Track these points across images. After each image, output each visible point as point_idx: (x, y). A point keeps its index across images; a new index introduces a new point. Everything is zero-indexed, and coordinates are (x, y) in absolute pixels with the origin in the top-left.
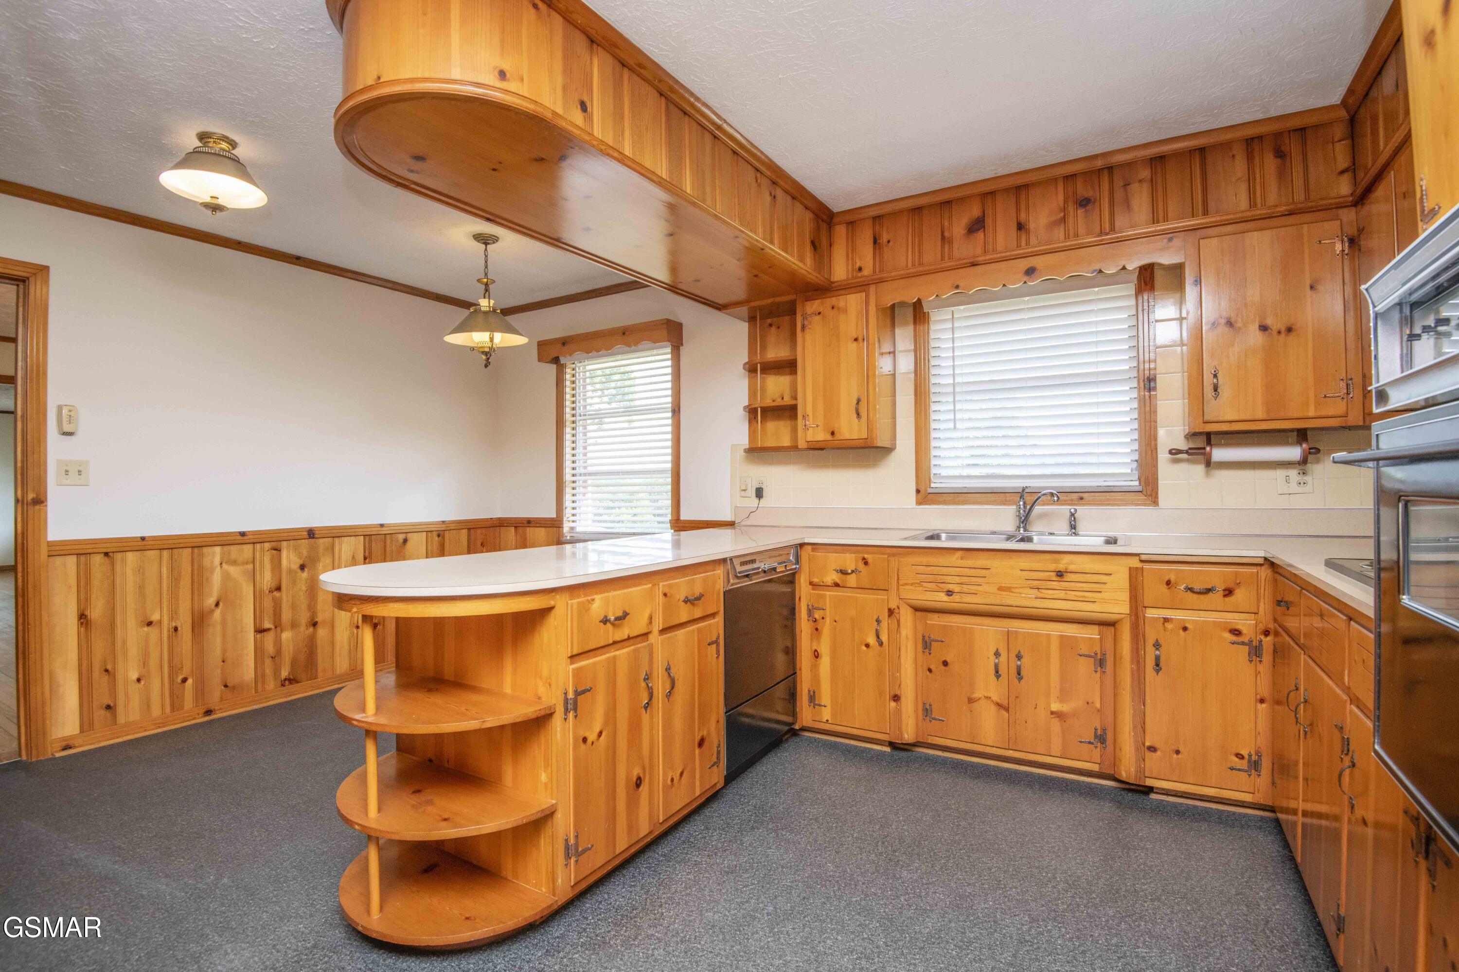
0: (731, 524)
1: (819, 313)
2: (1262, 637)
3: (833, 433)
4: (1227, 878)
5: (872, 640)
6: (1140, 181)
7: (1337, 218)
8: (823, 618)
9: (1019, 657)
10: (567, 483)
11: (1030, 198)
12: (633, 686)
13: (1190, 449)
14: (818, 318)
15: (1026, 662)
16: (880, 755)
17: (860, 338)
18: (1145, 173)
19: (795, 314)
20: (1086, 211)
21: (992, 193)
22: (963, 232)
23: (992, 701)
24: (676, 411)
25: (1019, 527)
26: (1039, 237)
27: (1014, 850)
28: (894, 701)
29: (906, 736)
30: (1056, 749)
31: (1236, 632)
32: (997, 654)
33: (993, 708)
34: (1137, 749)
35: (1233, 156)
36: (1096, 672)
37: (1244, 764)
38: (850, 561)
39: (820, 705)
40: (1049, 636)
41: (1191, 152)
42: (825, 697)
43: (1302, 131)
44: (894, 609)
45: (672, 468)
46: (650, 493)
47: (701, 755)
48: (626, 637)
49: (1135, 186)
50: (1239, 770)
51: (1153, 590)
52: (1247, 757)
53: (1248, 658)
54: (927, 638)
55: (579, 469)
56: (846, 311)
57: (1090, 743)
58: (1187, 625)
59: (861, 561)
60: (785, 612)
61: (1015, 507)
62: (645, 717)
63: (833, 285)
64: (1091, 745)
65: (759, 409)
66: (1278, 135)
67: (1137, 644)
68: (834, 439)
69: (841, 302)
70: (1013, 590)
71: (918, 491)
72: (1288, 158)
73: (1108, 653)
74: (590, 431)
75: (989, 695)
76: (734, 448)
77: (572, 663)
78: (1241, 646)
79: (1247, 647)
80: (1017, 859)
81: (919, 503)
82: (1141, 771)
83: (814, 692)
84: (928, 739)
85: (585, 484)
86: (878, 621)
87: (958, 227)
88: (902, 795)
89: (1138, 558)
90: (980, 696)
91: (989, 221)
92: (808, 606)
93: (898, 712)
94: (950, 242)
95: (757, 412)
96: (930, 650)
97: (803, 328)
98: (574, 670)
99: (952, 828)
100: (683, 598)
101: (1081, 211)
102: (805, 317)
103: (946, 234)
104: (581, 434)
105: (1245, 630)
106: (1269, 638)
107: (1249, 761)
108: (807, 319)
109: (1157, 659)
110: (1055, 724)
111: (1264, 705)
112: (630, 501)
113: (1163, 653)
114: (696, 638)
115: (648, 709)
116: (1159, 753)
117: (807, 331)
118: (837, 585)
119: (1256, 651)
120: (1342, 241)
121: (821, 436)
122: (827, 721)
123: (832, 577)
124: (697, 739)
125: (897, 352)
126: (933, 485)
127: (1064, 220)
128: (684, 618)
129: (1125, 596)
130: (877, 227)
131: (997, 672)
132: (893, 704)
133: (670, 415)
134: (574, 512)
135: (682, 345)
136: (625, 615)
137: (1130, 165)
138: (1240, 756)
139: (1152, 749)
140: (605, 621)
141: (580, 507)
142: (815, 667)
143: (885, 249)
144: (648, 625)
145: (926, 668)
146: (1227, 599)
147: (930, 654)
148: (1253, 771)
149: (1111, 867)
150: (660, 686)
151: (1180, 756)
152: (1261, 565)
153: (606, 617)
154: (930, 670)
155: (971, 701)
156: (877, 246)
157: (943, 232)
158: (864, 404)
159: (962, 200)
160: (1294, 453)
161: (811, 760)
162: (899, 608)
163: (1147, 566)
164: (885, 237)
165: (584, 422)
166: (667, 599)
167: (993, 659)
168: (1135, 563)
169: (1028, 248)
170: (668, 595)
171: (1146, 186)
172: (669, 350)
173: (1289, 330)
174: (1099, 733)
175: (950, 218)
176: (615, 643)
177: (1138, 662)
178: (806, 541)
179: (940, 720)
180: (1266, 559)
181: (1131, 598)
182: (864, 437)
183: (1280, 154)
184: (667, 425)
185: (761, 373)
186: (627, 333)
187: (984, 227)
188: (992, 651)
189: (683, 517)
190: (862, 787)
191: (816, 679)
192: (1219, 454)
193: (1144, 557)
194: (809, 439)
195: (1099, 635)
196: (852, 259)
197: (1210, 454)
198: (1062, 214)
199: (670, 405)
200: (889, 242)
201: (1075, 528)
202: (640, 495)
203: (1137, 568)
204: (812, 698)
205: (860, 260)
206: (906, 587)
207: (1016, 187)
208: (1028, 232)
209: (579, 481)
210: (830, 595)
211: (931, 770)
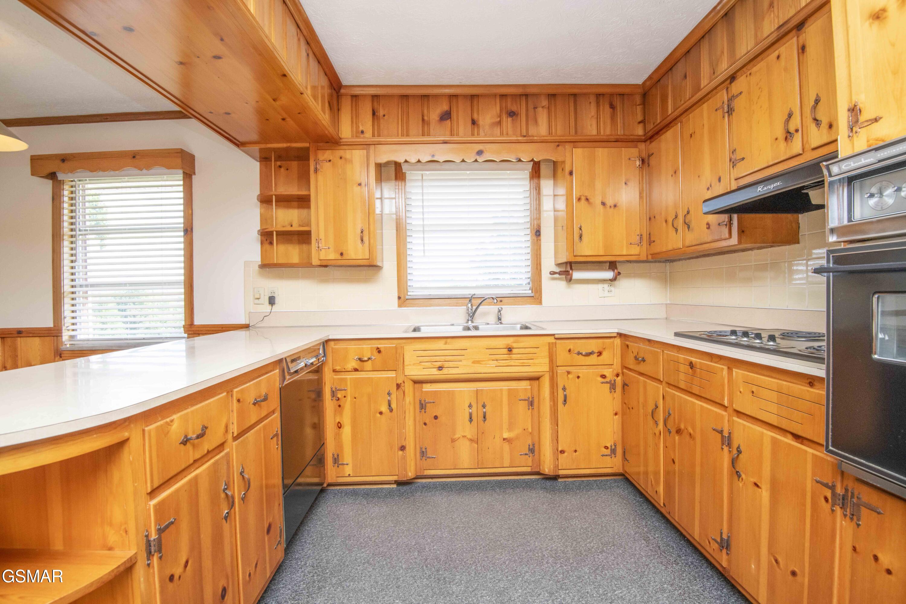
0: (246, 327)
1: (330, 161)
2: (616, 378)
3: (342, 254)
4: (625, 525)
5: (384, 408)
6: (543, 107)
7: (636, 147)
8: (345, 397)
9: (484, 406)
10: (65, 294)
11: (480, 104)
12: (214, 501)
13: (560, 271)
14: (328, 164)
15: (488, 409)
16: (391, 491)
17: (363, 184)
18: (545, 103)
19: (308, 159)
20: (513, 119)
21: (456, 96)
22: (437, 118)
23: (467, 438)
24: (188, 231)
25: (468, 320)
26: (485, 131)
27: (510, 542)
28: (401, 450)
29: (410, 474)
30: (507, 463)
31: (603, 376)
32: (470, 406)
33: (468, 443)
34: (554, 454)
35: (590, 103)
36: (529, 409)
37: (608, 452)
38: (367, 350)
39: (343, 464)
40: (501, 390)
41: (570, 95)
42: (347, 457)
43: (622, 95)
44: (401, 384)
45: (185, 280)
46: (118, 304)
47: (269, 541)
48: (206, 452)
49: (540, 110)
50: (606, 455)
51: (562, 357)
52: (610, 447)
53: (609, 390)
54: (423, 402)
55: (79, 281)
56: (352, 161)
57: (526, 454)
58: (580, 375)
59: (375, 350)
60: (313, 396)
61: (465, 307)
62: (226, 526)
63: (341, 141)
64: (527, 456)
65: (275, 233)
66: (612, 95)
67: (553, 389)
68: (343, 258)
69: (347, 154)
70: (482, 363)
71: (399, 298)
72: (616, 109)
73: (535, 396)
74: (89, 246)
75: (465, 434)
76: (247, 264)
77: (152, 498)
78: (606, 384)
79: (609, 384)
80: (516, 548)
81: (400, 306)
82: (556, 467)
83: (338, 455)
84: (424, 472)
85: (85, 295)
86: (389, 394)
87: (434, 115)
88: (420, 521)
89: (553, 337)
90: (459, 436)
91: (454, 115)
92: (332, 388)
93: (404, 458)
94: (429, 124)
95: (273, 235)
96: (425, 410)
97: (316, 170)
98: (155, 506)
99: (465, 537)
100: (252, 401)
101: (510, 119)
102: (317, 161)
103: (426, 118)
104: (81, 248)
105: (607, 375)
106: (619, 378)
107: (611, 449)
108: (319, 164)
109: (565, 397)
110: (506, 446)
111: (617, 416)
112: (100, 310)
113: (567, 392)
114: (262, 435)
115: (228, 518)
116: (566, 454)
117: (319, 173)
118: (356, 370)
119: (613, 386)
120: (639, 160)
121: (332, 256)
122: (349, 475)
123: (352, 364)
124: (266, 526)
125: (383, 199)
126: (409, 294)
127: (500, 123)
128: (253, 420)
129: (547, 360)
130: (375, 104)
131: (471, 418)
132: (401, 453)
133: (182, 234)
134: (74, 321)
135: (194, 173)
136: (205, 428)
137: (536, 95)
138: (606, 447)
139: (562, 452)
140: (185, 442)
141: (80, 317)
142: (338, 437)
143: (382, 121)
144: (224, 435)
145: (422, 423)
146: (599, 358)
147: (425, 412)
148: (613, 455)
149: (568, 537)
150: (237, 492)
151: (577, 453)
152: (615, 337)
153: (186, 436)
154: (425, 424)
155: (453, 441)
156: (375, 117)
157: (423, 116)
158: (366, 233)
159: (436, 97)
160: (610, 275)
161: (341, 510)
162: (404, 382)
163: (558, 341)
164: (381, 112)
165: (84, 237)
166: (240, 404)
167: (467, 410)
168: (551, 340)
169: (478, 137)
170: (241, 400)
171: (546, 111)
172: (181, 176)
173: (615, 206)
174: (531, 447)
175: (428, 107)
176: (195, 461)
177: (554, 400)
178: (331, 337)
179: (433, 458)
180: (618, 333)
181: (549, 362)
182: (367, 258)
183: (612, 107)
184: (180, 243)
185: (276, 205)
186: (137, 157)
187: (451, 118)
188: (467, 404)
189: (198, 321)
190: (390, 522)
191: (339, 445)
192: (577, 275)
193: (557, 336)
194: (322, 258)
195: (530, 386)
196: (356, 124)
197: (572, 275)
198: (499, 119)
199: (182, 225)
200: (384, 116)
201: (501, 320)
202: (110, 305)
203: (552, 343)
204: (336, 460)
205: (362, 125)
206: (410, 367)
207: (471, 95)
208: (478, 126)
209: (79, 292)
210: (350, 378)
211: (430, 494)
